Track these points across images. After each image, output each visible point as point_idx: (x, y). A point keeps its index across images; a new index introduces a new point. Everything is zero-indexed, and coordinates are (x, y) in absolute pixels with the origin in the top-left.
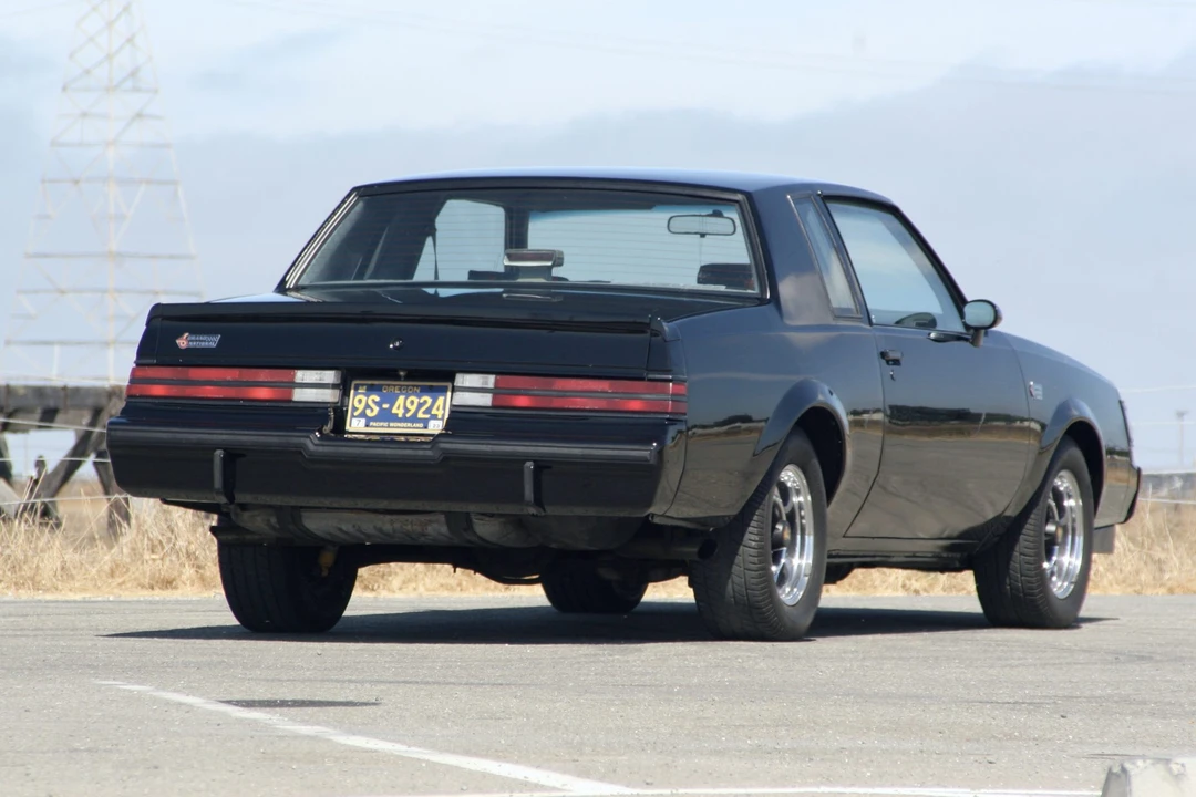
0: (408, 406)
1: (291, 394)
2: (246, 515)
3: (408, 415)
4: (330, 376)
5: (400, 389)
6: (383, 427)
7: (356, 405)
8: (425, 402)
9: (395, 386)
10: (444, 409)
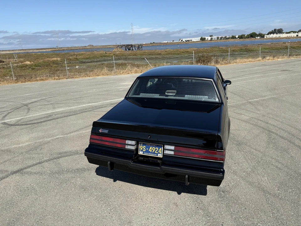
0: (153, 150)
1: (125, 146)
3: (153, 152)
6: (147, 154)
7: (140, 148)
8: (157, 149)
9: (149, 144)
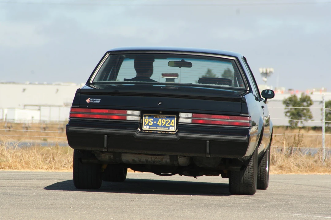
0: (163, 122)
1: (126, 117)
2: (103, 155)
3: (163, 125)
4: (137, 113)
5: (159, 117)
6: (154, 129)
7: (146, 121)
8: (168, 121)
9: (158, 116)
10: (174, 123)
